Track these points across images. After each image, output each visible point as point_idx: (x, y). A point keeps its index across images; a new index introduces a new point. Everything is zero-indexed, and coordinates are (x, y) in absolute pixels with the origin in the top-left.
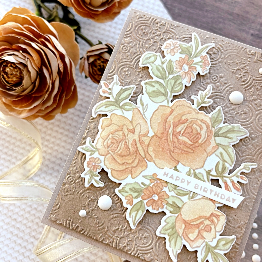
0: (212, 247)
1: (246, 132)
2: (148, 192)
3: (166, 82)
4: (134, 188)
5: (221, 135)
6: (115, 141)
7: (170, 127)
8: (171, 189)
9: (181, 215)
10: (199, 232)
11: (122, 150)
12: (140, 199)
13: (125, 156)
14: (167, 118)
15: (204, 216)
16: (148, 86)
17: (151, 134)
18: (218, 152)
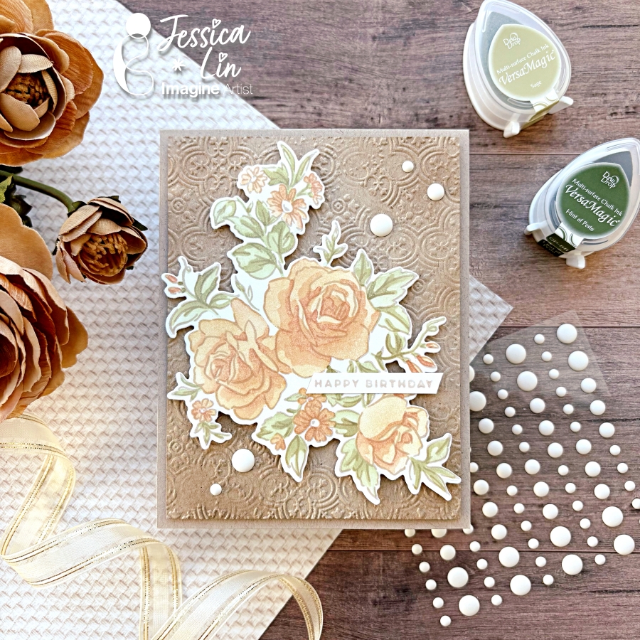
0: (422, 462)
1: (413, 275)
2: (301, 420)
3: (265, 240)
4: (279, 422)
5: (379, 293)
6: (222, 364)
7: (298, 310)
8: (333, 402)
9: (361, 433)
10: (396, 448)
11: (237, 372)
12: (293, 435)
13: (246, 380)
14: (289, 297)
15: (395, 423)
16: (239, 257)
17: (273, 331)
18: (382, 322)
